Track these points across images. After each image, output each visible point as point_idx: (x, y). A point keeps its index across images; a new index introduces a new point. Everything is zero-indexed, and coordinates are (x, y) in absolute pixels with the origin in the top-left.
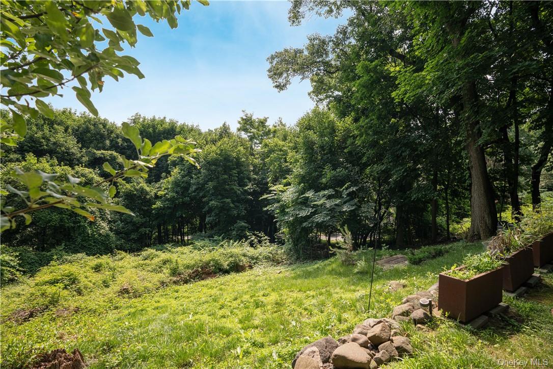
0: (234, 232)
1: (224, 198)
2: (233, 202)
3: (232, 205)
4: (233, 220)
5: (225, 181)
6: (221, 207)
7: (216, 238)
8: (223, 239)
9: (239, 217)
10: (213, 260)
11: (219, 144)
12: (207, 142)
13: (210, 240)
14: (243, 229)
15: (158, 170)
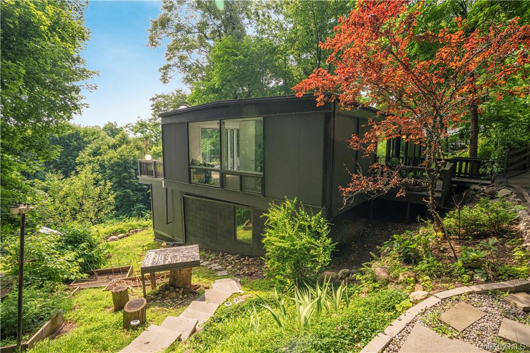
0: (135, 212)
1: (125, 189)
2: (133, 191)
3: (132, 194)
4: (132, 204)
5: (125, 178)
6: (124, 196)
7: (121, 217)
8: (126, 217)
9: (137, 201)
10: (120, 229)
11: (119, 150)
12: (109, 147)
13: (117, 219)
14: (140, 209)
15: (66, 167)
